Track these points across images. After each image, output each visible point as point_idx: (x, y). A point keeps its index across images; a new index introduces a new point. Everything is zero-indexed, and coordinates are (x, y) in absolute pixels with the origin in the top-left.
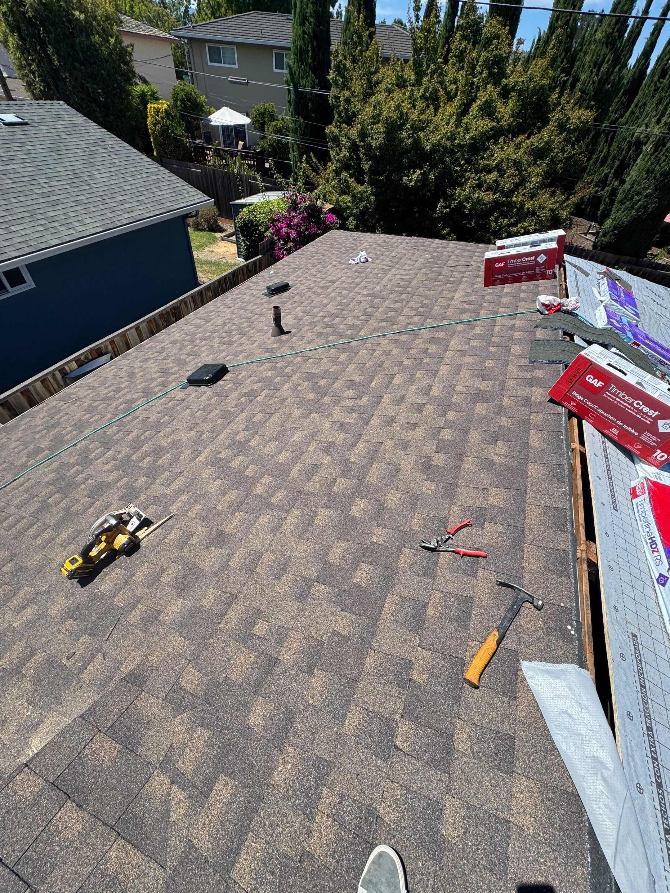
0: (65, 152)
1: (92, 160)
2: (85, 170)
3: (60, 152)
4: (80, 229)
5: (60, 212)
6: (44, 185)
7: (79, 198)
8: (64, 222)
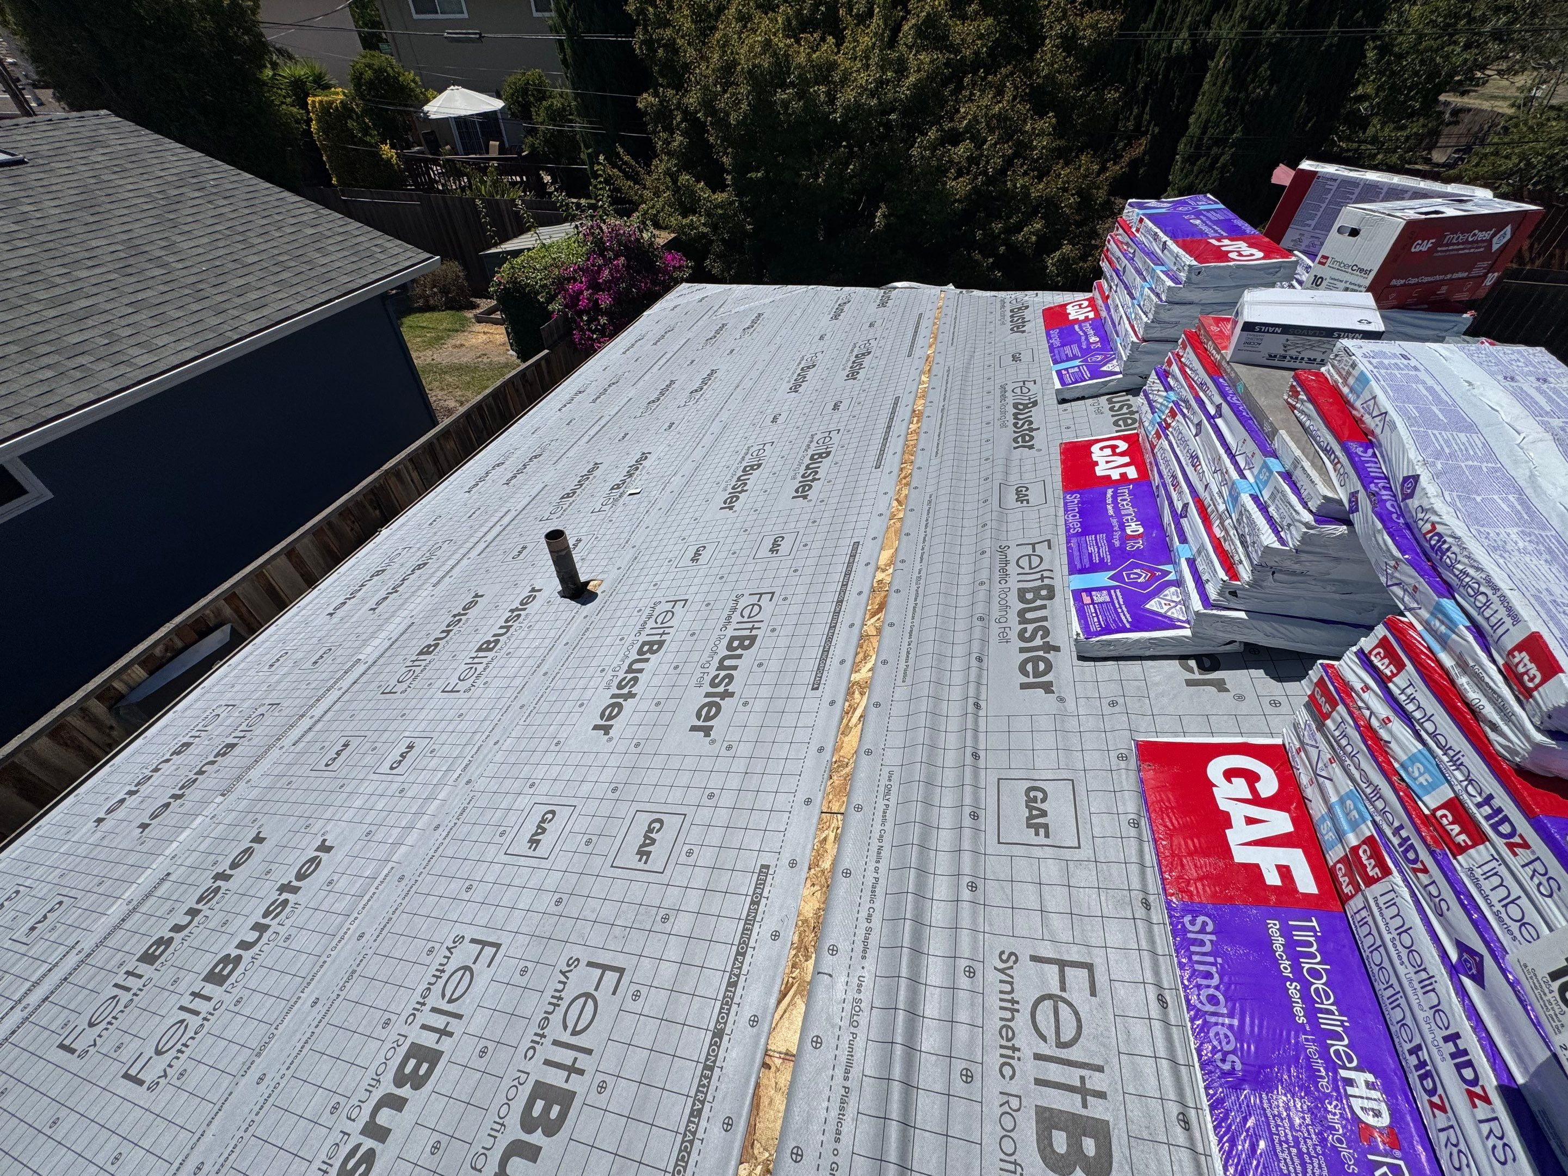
0: (109, 206)
1: (171, 216)
2: (155, 236)
3: (97, 209)
4: (141, 361)
5: (96, 332)
6: (58, 280)
7: (140, 296)
8: (103, 352)
